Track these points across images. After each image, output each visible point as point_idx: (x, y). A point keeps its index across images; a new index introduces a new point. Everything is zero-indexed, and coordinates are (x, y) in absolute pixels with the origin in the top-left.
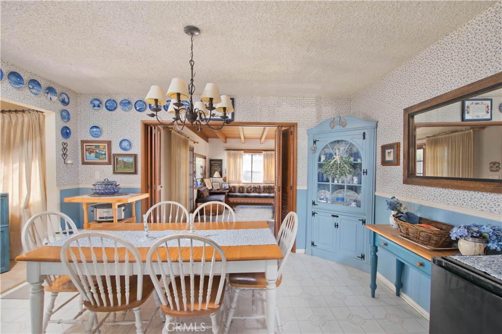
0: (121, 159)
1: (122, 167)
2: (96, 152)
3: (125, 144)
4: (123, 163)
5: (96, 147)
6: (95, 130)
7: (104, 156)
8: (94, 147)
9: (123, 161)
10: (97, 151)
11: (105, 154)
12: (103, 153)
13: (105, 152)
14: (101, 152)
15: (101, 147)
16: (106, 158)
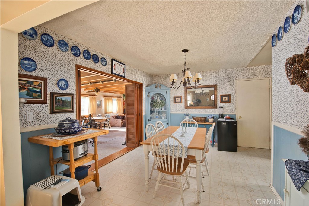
0: (60, 98)
1: (61, 106)
2: (28, 89)
3: (62, 83)
4: (61, 102)
5: (29, 82)
6: (26, 62)
7: (38, 94)
8: (26, 82)
9: (62, 100)
10: (30, 87)
11: (40, 92)
12: (38, 90)
13: (41, 89)
14: (35, 89)
15: (35, 84)
16: (41, 96)
